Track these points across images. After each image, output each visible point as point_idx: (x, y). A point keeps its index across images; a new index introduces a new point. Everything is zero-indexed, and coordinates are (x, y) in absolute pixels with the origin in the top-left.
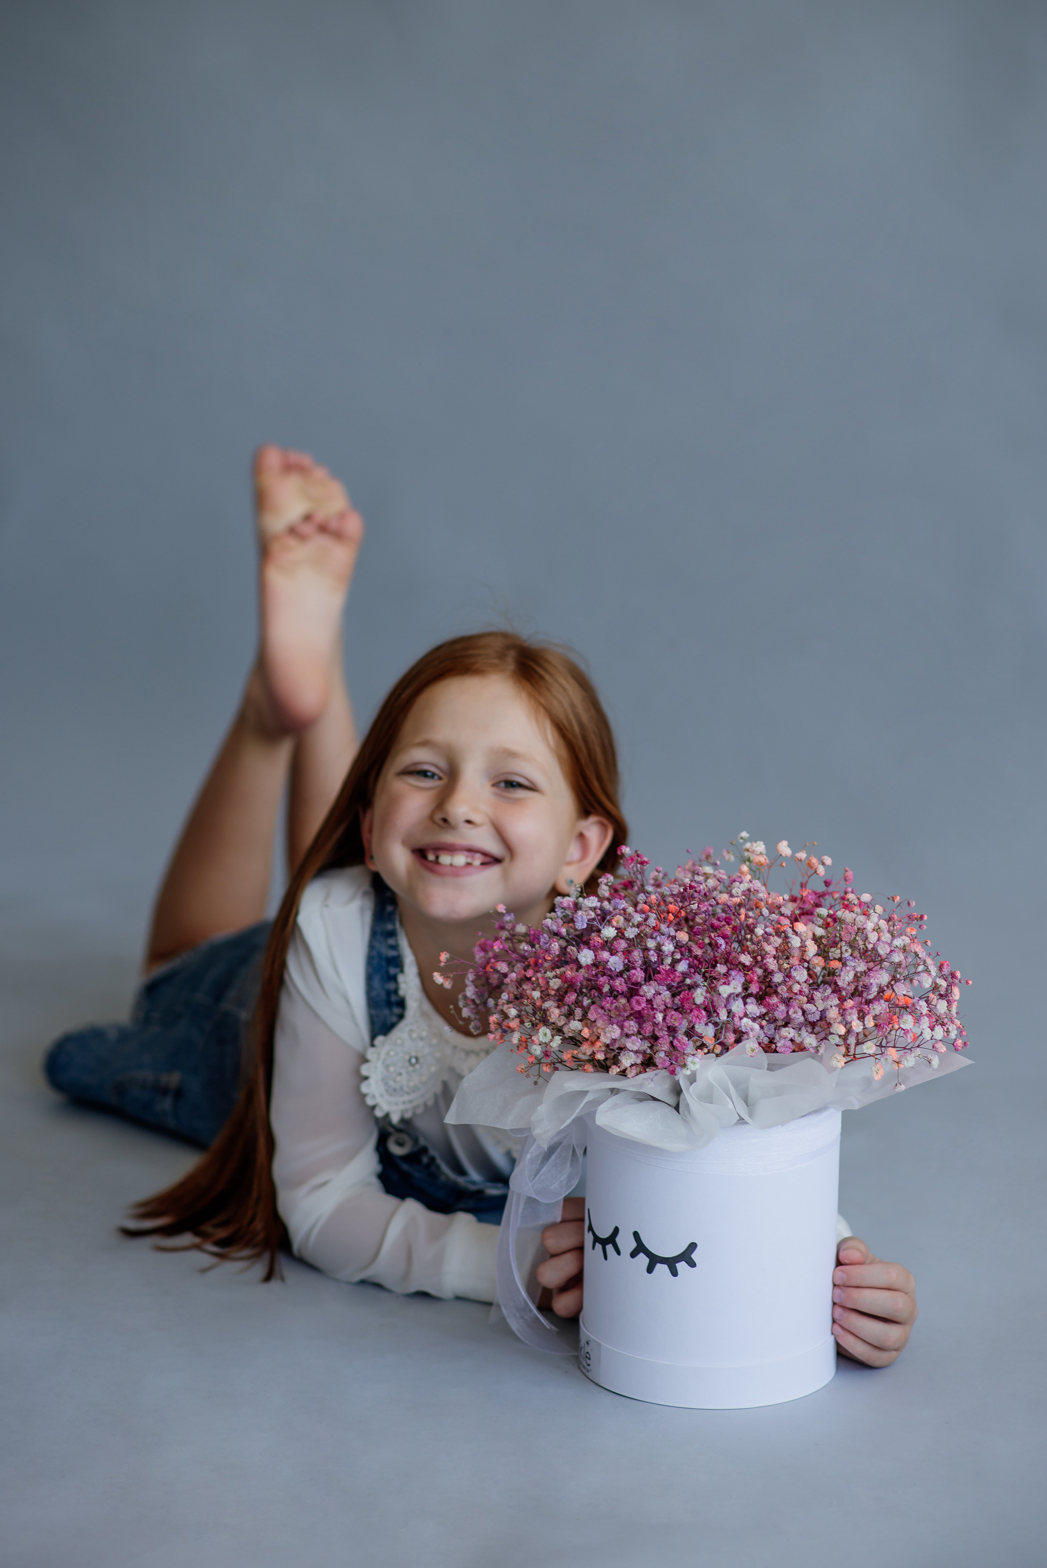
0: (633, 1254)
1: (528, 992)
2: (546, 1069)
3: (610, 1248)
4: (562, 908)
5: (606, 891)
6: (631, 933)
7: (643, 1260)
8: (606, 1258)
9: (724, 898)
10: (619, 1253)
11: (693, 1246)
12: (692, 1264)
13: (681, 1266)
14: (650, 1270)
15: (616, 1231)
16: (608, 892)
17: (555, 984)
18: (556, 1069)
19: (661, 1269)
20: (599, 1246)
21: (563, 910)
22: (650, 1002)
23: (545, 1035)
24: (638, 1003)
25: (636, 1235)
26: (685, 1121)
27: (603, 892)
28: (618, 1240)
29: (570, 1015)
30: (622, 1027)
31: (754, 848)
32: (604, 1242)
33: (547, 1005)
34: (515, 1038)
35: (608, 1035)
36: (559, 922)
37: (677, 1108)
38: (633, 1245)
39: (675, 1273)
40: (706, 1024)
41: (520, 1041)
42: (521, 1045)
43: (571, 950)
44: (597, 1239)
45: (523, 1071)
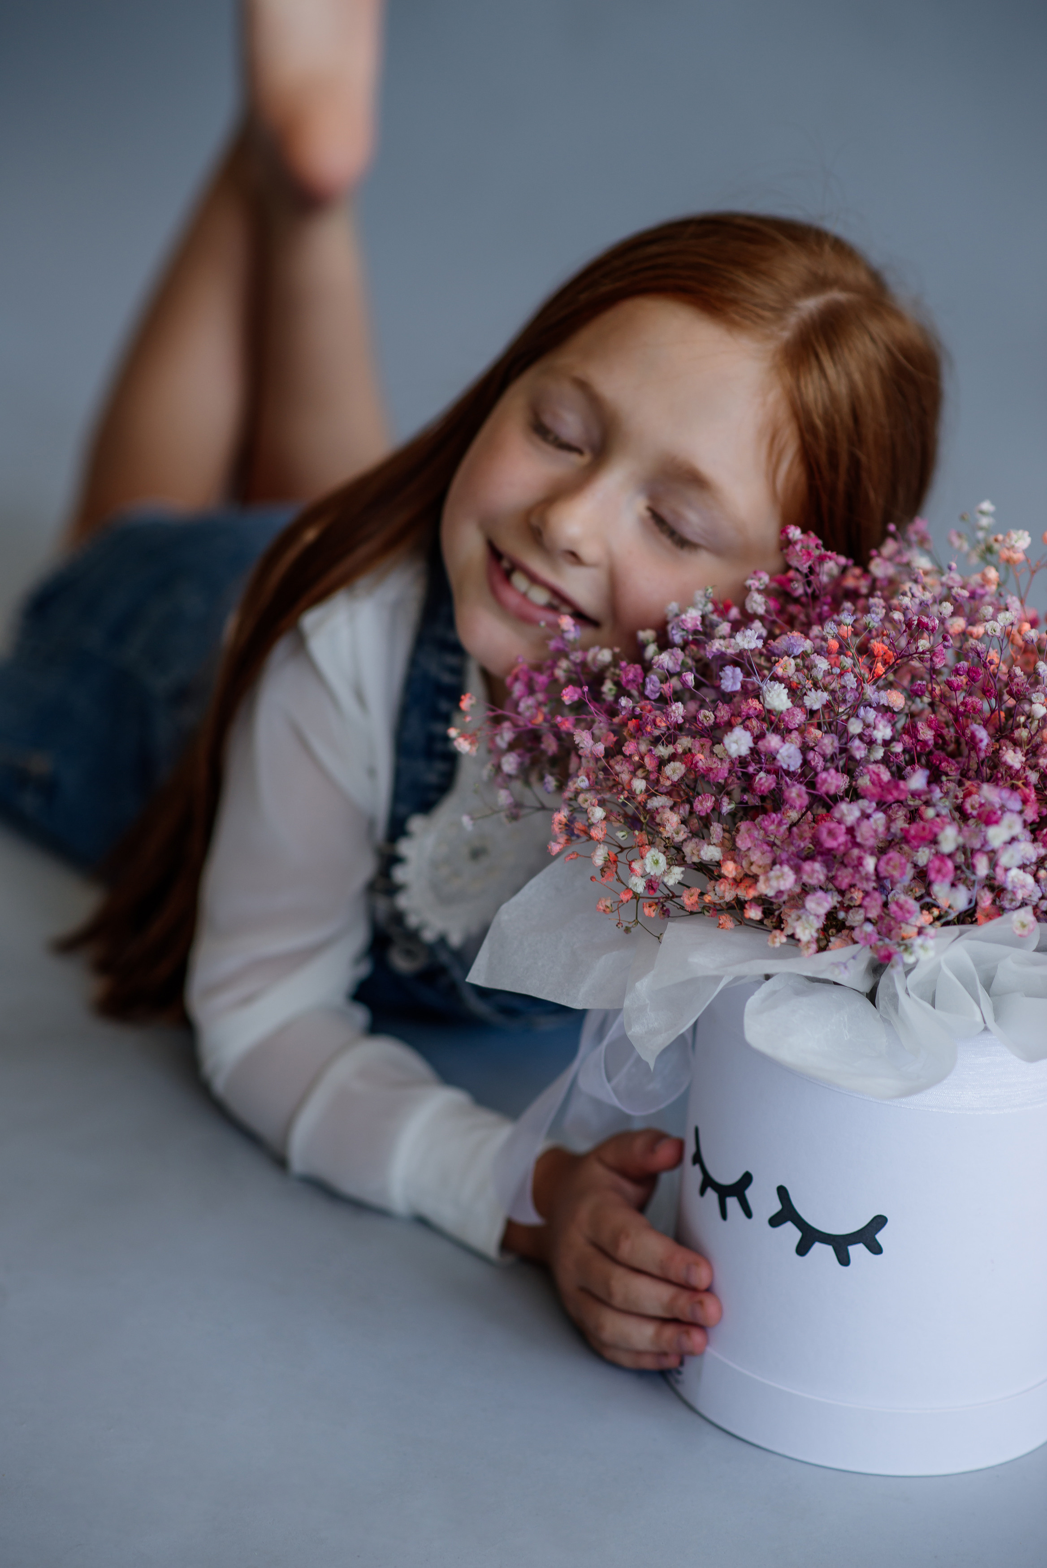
0: (775, 1221)
1: (625, 777)
2: (650, 912)
3: (732, 1203)
4: (683, 630)
5: (760, 605)
6: (816, 700)
7: (791, 1233)
8: (724, 1215)
9: (959, 625)
10: (748, 1213)
11: (879, 1222)
12: (876, 1249)
13: (857, 1251)
14: (802, 1249)
15: (747, 1179)
16: (764, 607)
17: (675, 771)
18: (665, 913)
19: (822, 1252)
20: (712, 1196)
21: (684, 633)
22: (851, 831)
23: (656, 862)
24: (831, 833)
25: (782, 1192)
26: (886, 1021)
27: (755, 606)
28: (750, 1193)
29: (700, 833)
30: (797, 870)
31: (1013, 542)
32: (724, 1192)
33: (657, 802)
34: (600, 856)
35: (774, 883)
36: (678, 654)
37: (872, 996)
38: (776, 1206)
39: (844, 1260)
40: (953, 885)
41: (607, 861)
42: (607, 867)
43: (706, 717)
44: (708, 1182)
45: (608, 910)
